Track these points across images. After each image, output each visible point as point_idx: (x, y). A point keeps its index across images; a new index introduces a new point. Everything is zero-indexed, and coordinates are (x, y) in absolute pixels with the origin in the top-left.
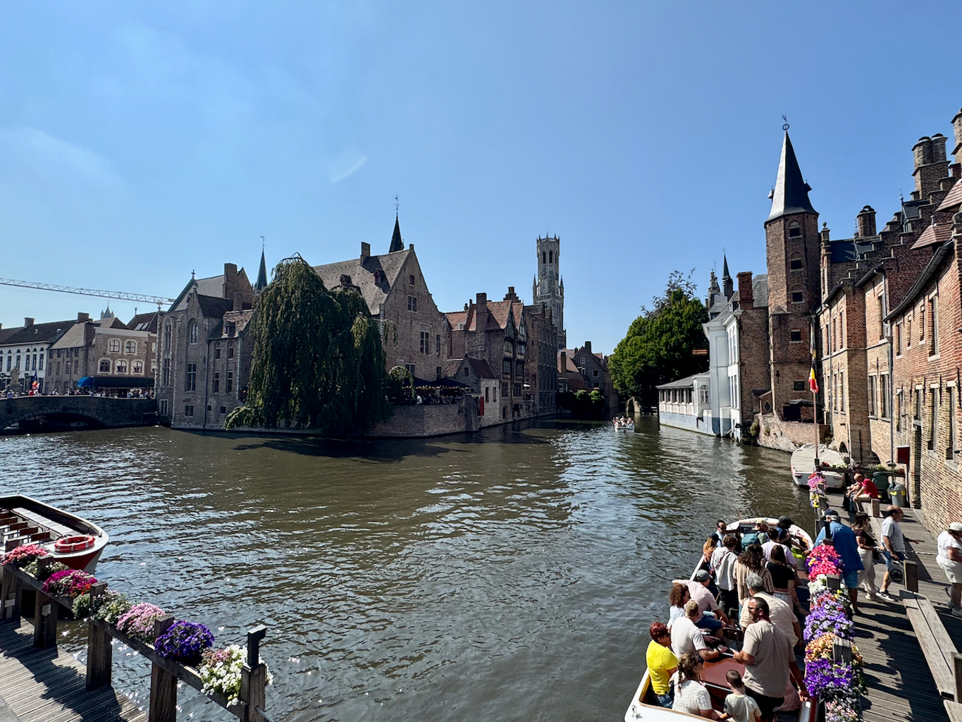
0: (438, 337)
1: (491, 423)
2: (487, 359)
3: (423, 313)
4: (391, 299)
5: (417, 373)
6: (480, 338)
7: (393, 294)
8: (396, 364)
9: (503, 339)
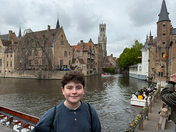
2: (83, 59)
3: (65, 46)
4: (56, 42)
5: (63, 62)
6: (81, 53)
7: (57, 40)
8: (58, 60)
9: (88, 53)
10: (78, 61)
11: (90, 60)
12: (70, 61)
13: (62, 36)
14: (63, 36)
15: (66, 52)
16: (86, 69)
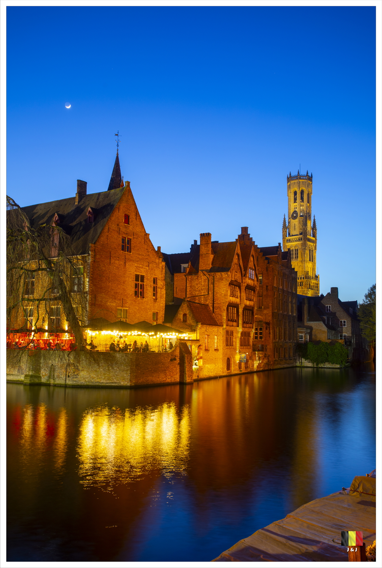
0: (155, 280)
2: (210, 304)
3: (139, 255)
4: (103, 239)
5: (130, 318)
6: (203, 281)
7: (105, 234)
8: (107, 309)
9: (228, 283)
10: (187, 312)
11: (241, 310)
12: (154, 314)
13: (127, 216)
14: (131, 216)
15: (139, 278)
16: (219, 348)
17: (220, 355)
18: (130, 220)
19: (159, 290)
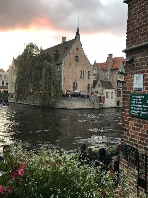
0: (89, 72)
1: (109, 107)
2: (111, 81)
3: (82, 63)
4: (67, 57)
5: (78, 86)
6: (109, 72)
7: (68, 55)
8: (69, 82)
9: (118, 73)
10: (100, 84)
12: (89, 85)
13: (77, 48)
14: (79, 48)
15: (82, 72)
16: (113, 97)
17: (114, 99)
18: (79, 50)
19: (90, 76)
